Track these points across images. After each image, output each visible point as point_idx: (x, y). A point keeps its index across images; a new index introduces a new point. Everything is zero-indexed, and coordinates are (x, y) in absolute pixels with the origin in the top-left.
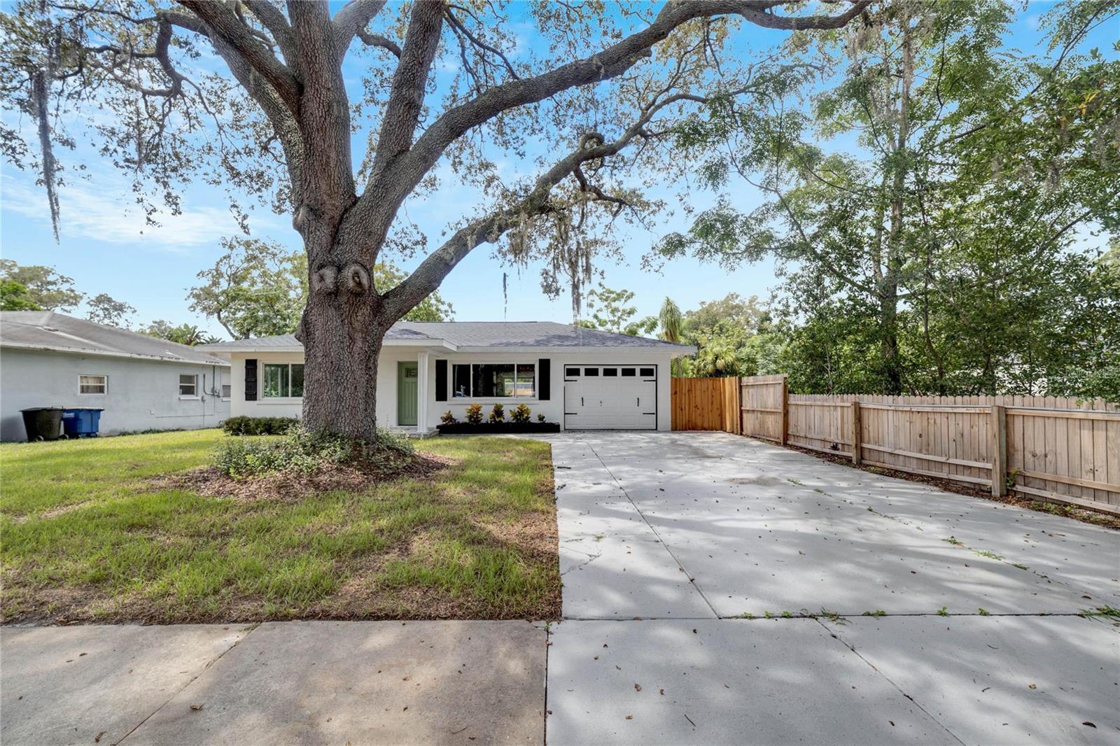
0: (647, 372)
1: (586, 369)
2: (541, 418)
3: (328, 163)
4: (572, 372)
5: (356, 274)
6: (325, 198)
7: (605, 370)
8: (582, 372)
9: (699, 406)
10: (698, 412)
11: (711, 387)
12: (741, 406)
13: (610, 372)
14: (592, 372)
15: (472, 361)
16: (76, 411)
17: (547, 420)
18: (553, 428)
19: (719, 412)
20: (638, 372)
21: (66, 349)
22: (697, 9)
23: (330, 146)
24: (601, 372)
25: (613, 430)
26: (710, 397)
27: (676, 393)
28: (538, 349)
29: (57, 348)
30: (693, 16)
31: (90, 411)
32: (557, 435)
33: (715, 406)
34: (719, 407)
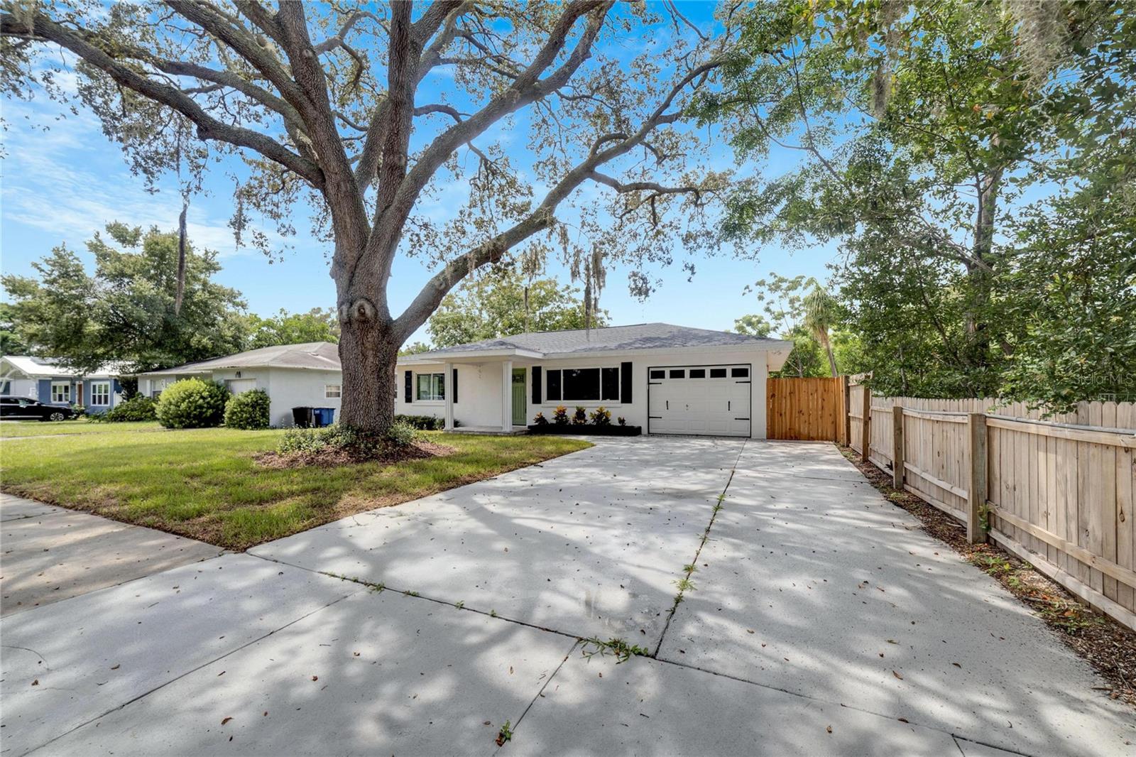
0: (740, 373)
1: (671, 371)
2: (622, 421)
3: (346, 227)
4: (658, 374)
5: (362, 307)
6: (347, 252)
7: (692, 371)
8: (667, 374)
9: (804, 410)
10: (803, 418)
11: (820, 390)
12: (848, 411)
13: (697, 374)
14: (677, 374)
15: (562, 367)
16: (320, 409)
17: (628, 423)
18: (634, 432)
19: (831, 419)
20: (729, 373)
21: (315, 368)
22: (575, 9)
23: (345, 214)
24: (687, 374)
25: (697, 435)
26: (820, 401)
27: (773, 396)
28: (621, 352)
29: (310, 367)
30: (575, 17)
31: (328, 409)
32: (637, 438)
33: (826, 412)
34: (832, 412)
